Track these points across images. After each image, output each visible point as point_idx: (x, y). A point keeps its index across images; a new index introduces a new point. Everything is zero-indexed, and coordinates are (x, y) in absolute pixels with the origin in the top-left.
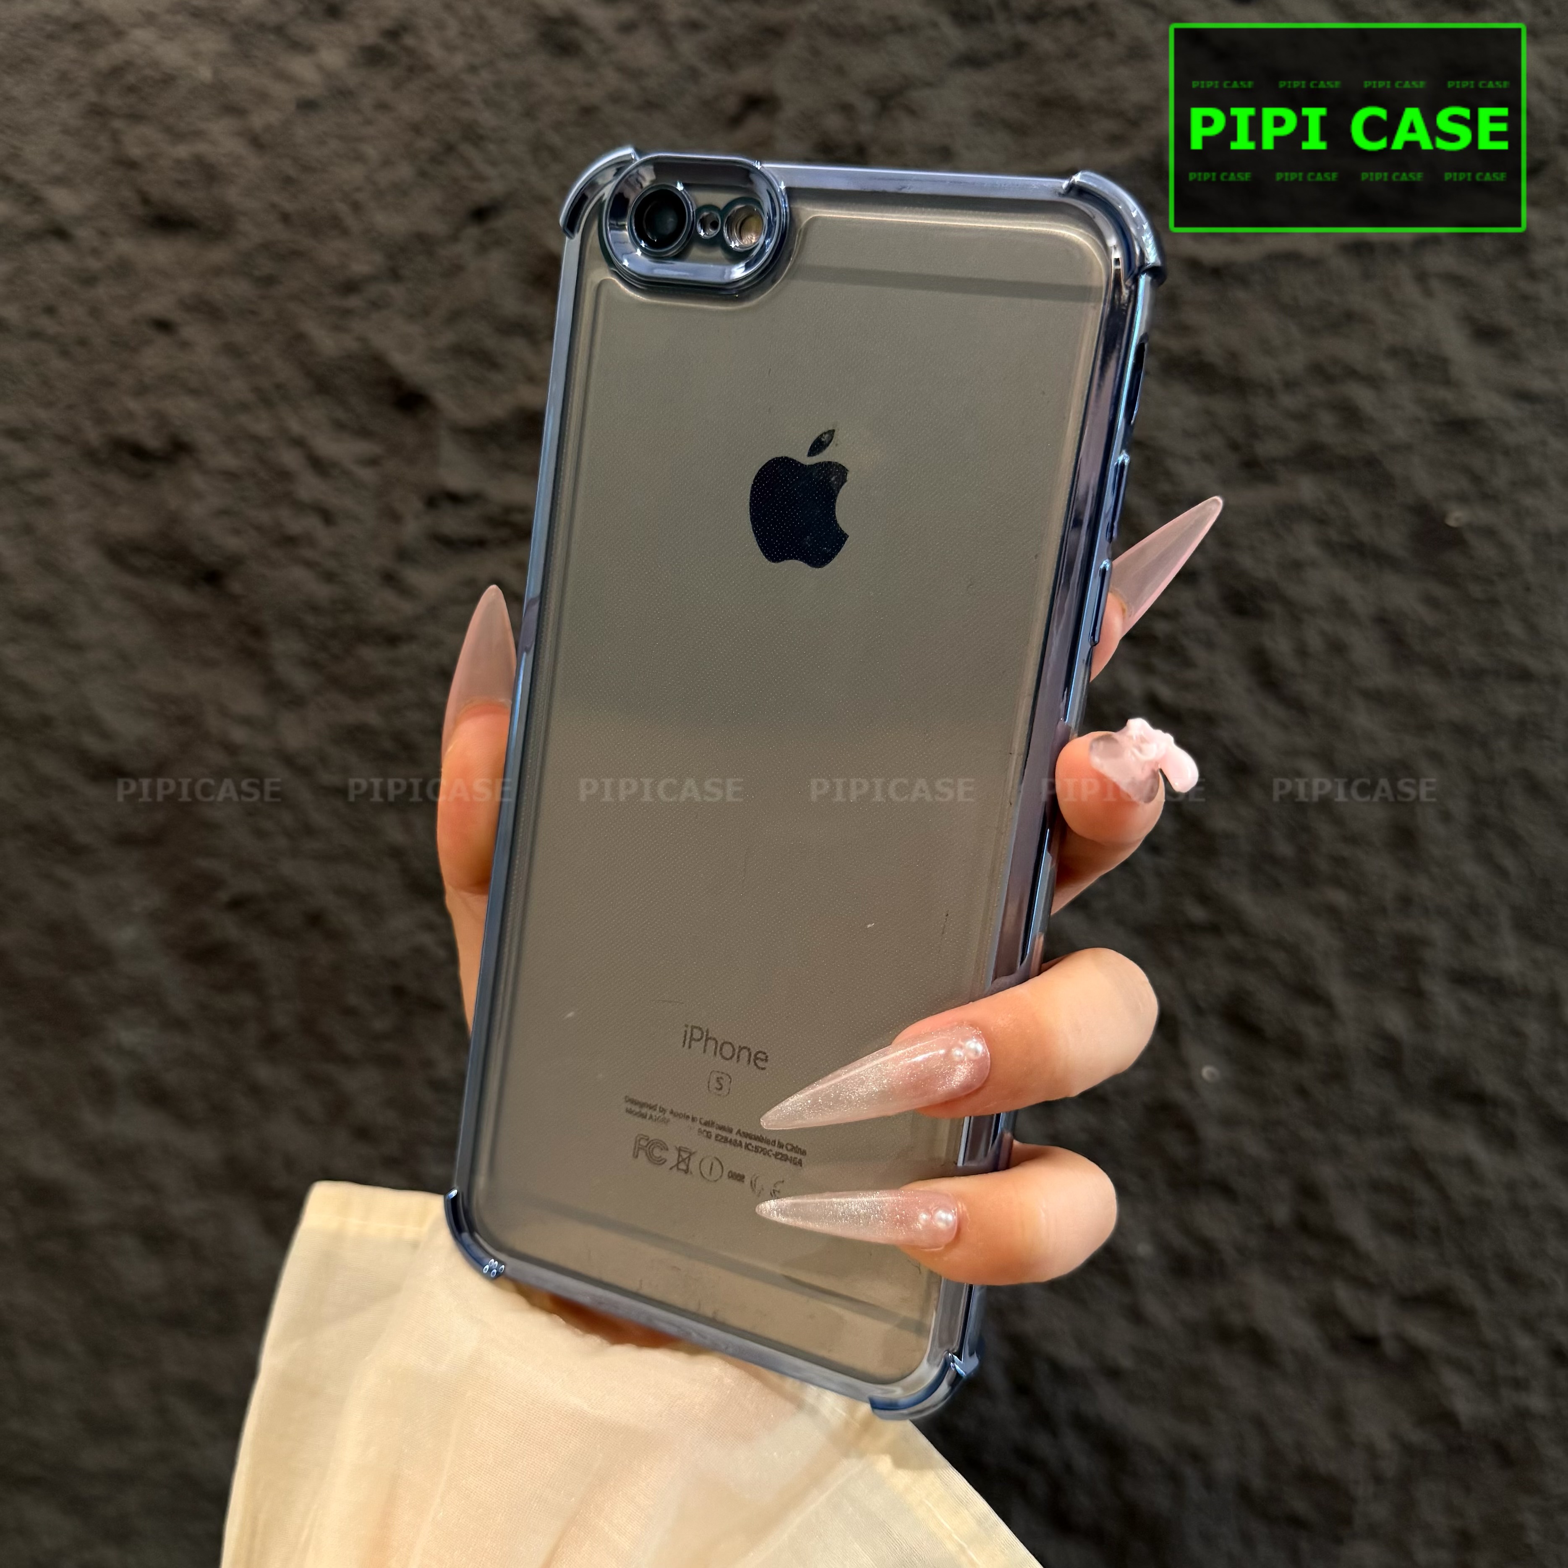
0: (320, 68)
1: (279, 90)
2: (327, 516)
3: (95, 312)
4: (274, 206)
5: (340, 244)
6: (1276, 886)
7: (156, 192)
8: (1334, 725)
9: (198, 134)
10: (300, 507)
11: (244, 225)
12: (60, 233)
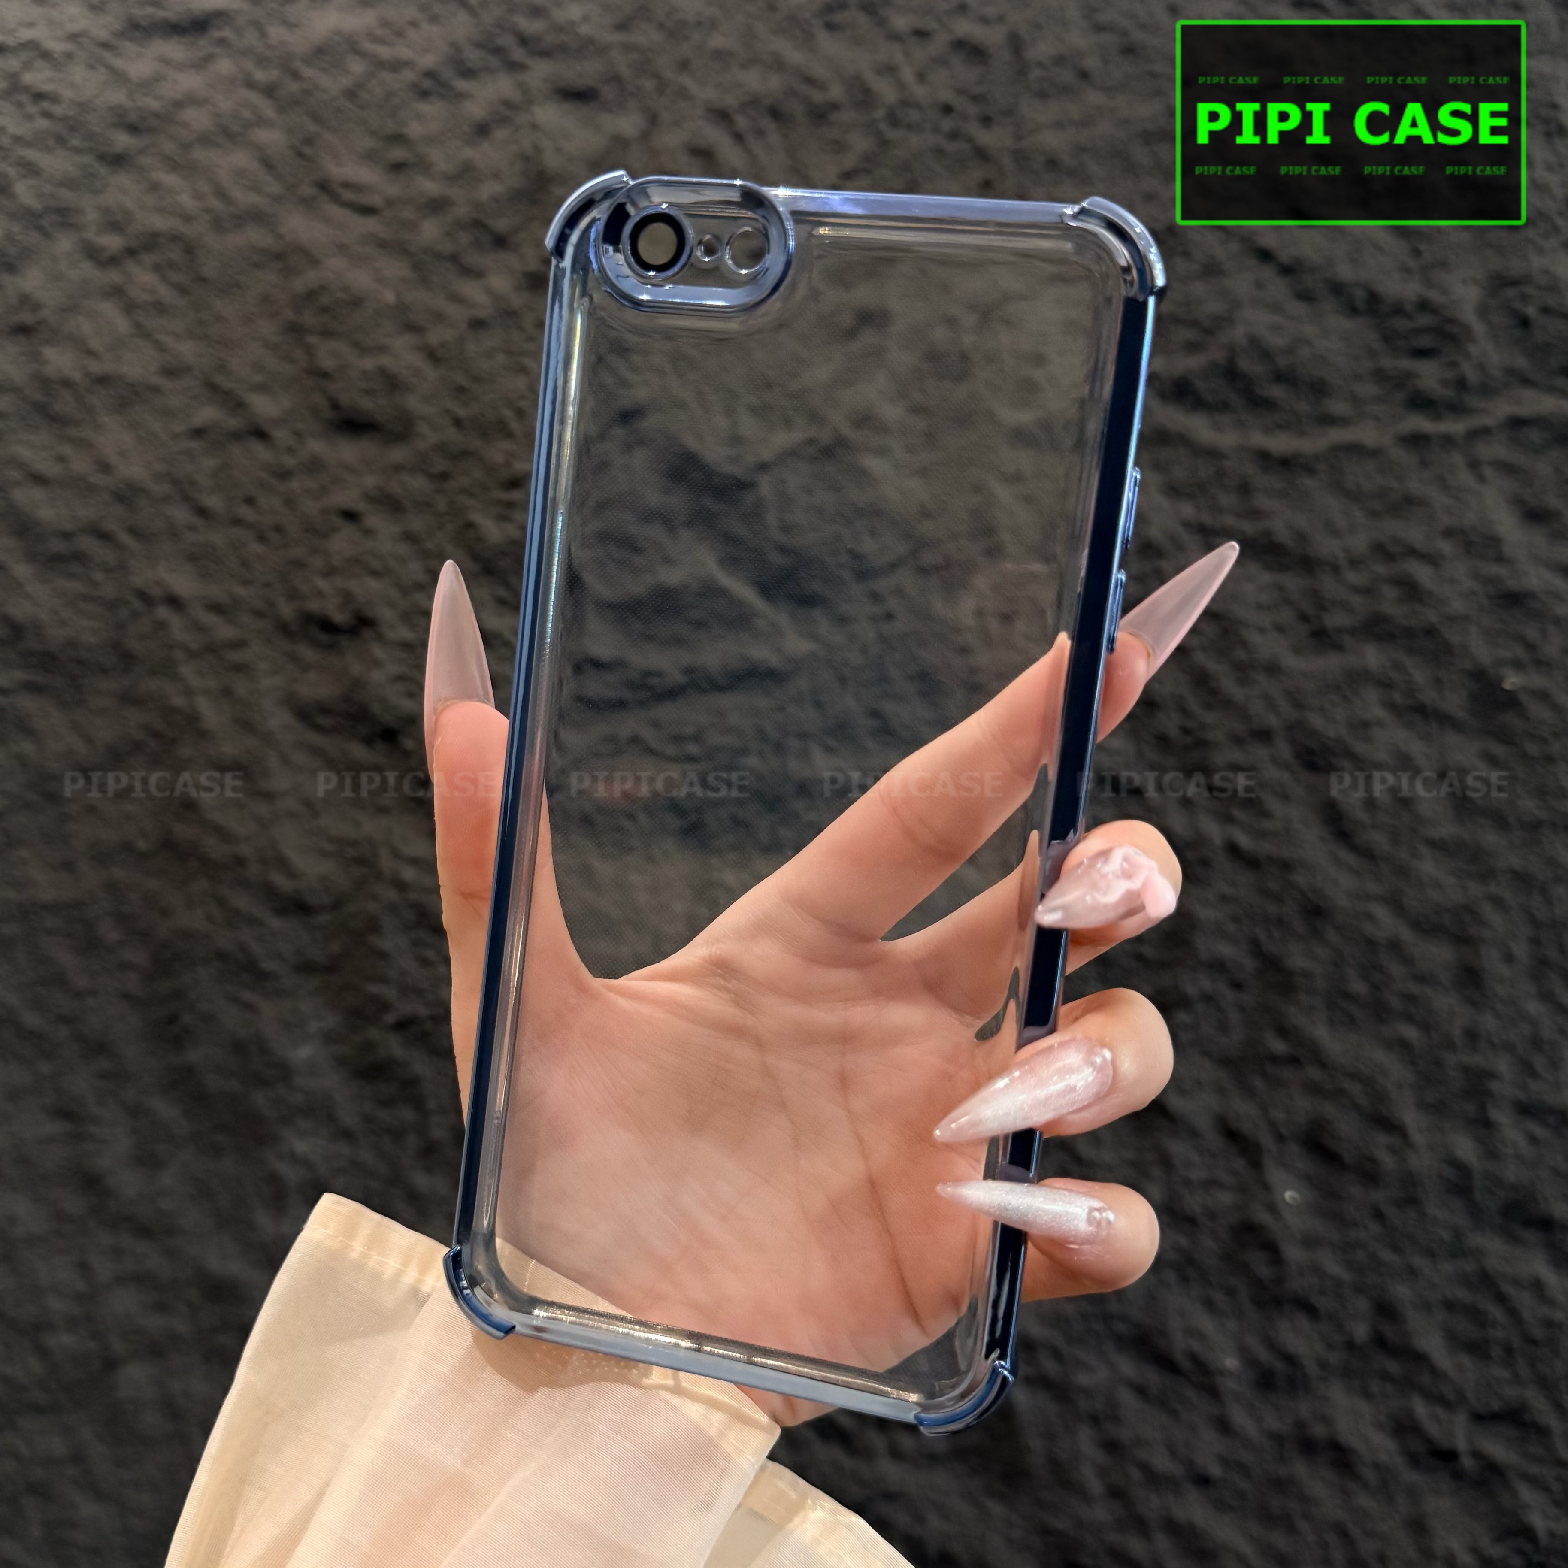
0: (489, 291)
1: (453, 310)
3: (289, 502)
4: (448, 411)
5: (505, 445)
6: (1352, 1021)
7: (345, 399)
8: (1402, 872)
9: (382, 349)
11: (423, 428)
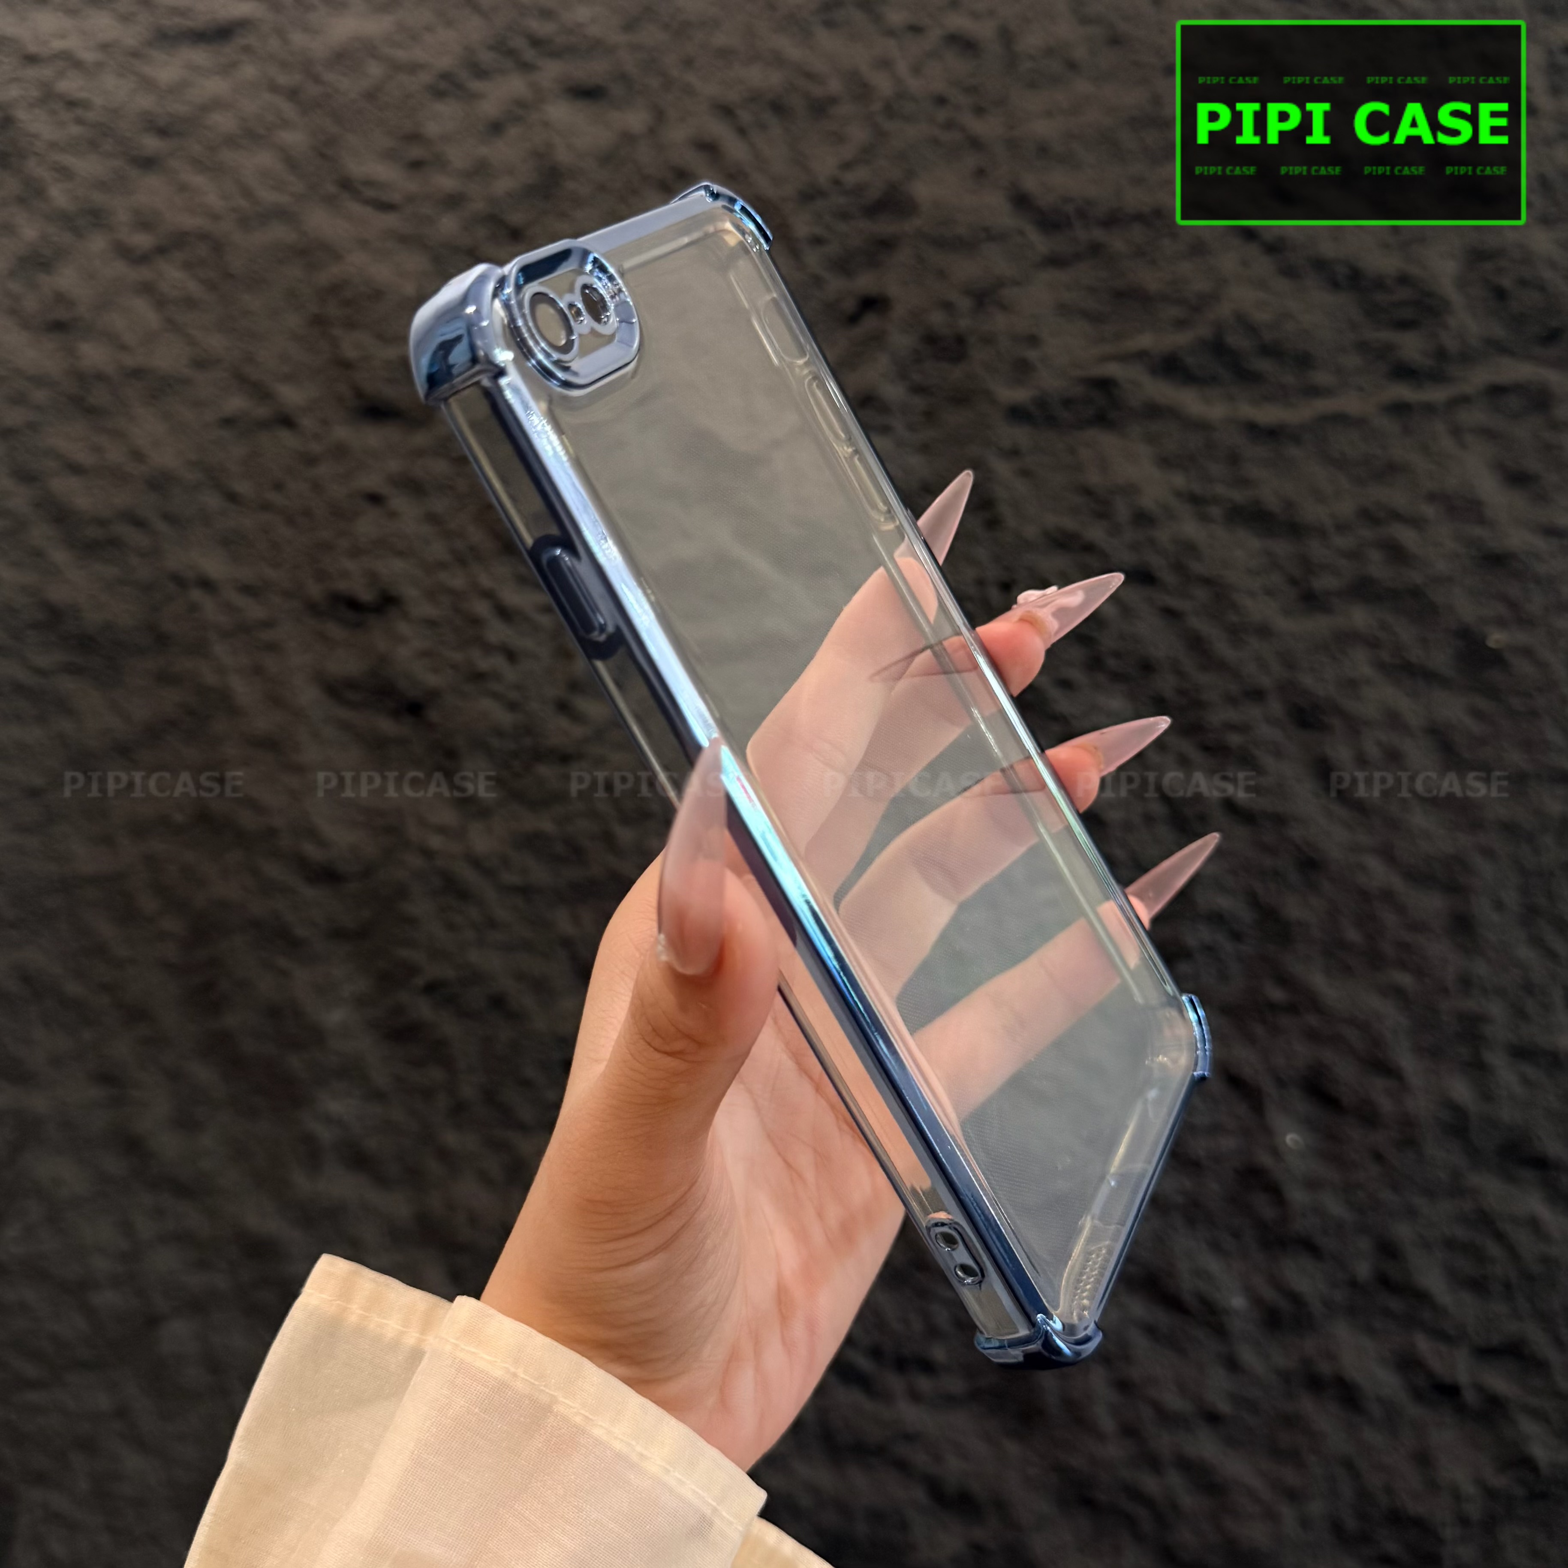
2: (511, 655)
3: (316, 487)
6: (1347, 970)
7: (369, 388)
8: (1393, 824)
10: (488, 648)
12: (287, 421)
